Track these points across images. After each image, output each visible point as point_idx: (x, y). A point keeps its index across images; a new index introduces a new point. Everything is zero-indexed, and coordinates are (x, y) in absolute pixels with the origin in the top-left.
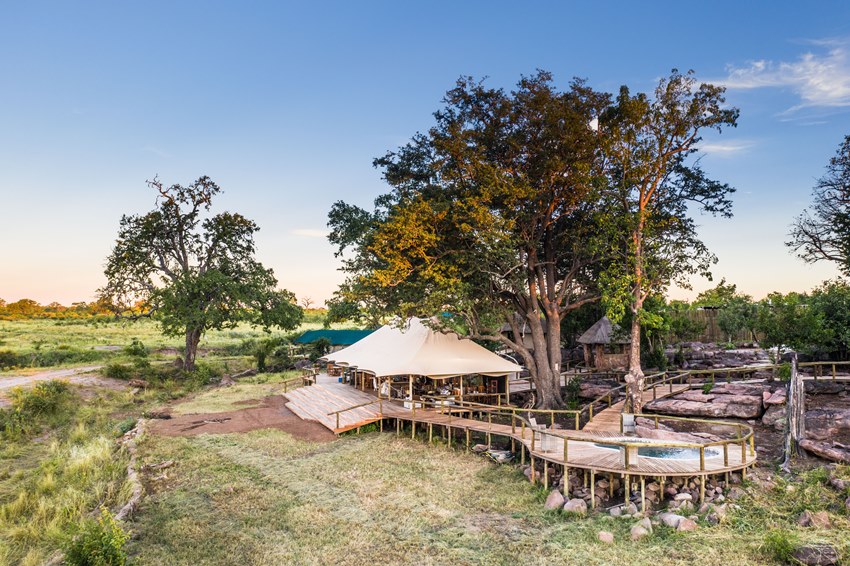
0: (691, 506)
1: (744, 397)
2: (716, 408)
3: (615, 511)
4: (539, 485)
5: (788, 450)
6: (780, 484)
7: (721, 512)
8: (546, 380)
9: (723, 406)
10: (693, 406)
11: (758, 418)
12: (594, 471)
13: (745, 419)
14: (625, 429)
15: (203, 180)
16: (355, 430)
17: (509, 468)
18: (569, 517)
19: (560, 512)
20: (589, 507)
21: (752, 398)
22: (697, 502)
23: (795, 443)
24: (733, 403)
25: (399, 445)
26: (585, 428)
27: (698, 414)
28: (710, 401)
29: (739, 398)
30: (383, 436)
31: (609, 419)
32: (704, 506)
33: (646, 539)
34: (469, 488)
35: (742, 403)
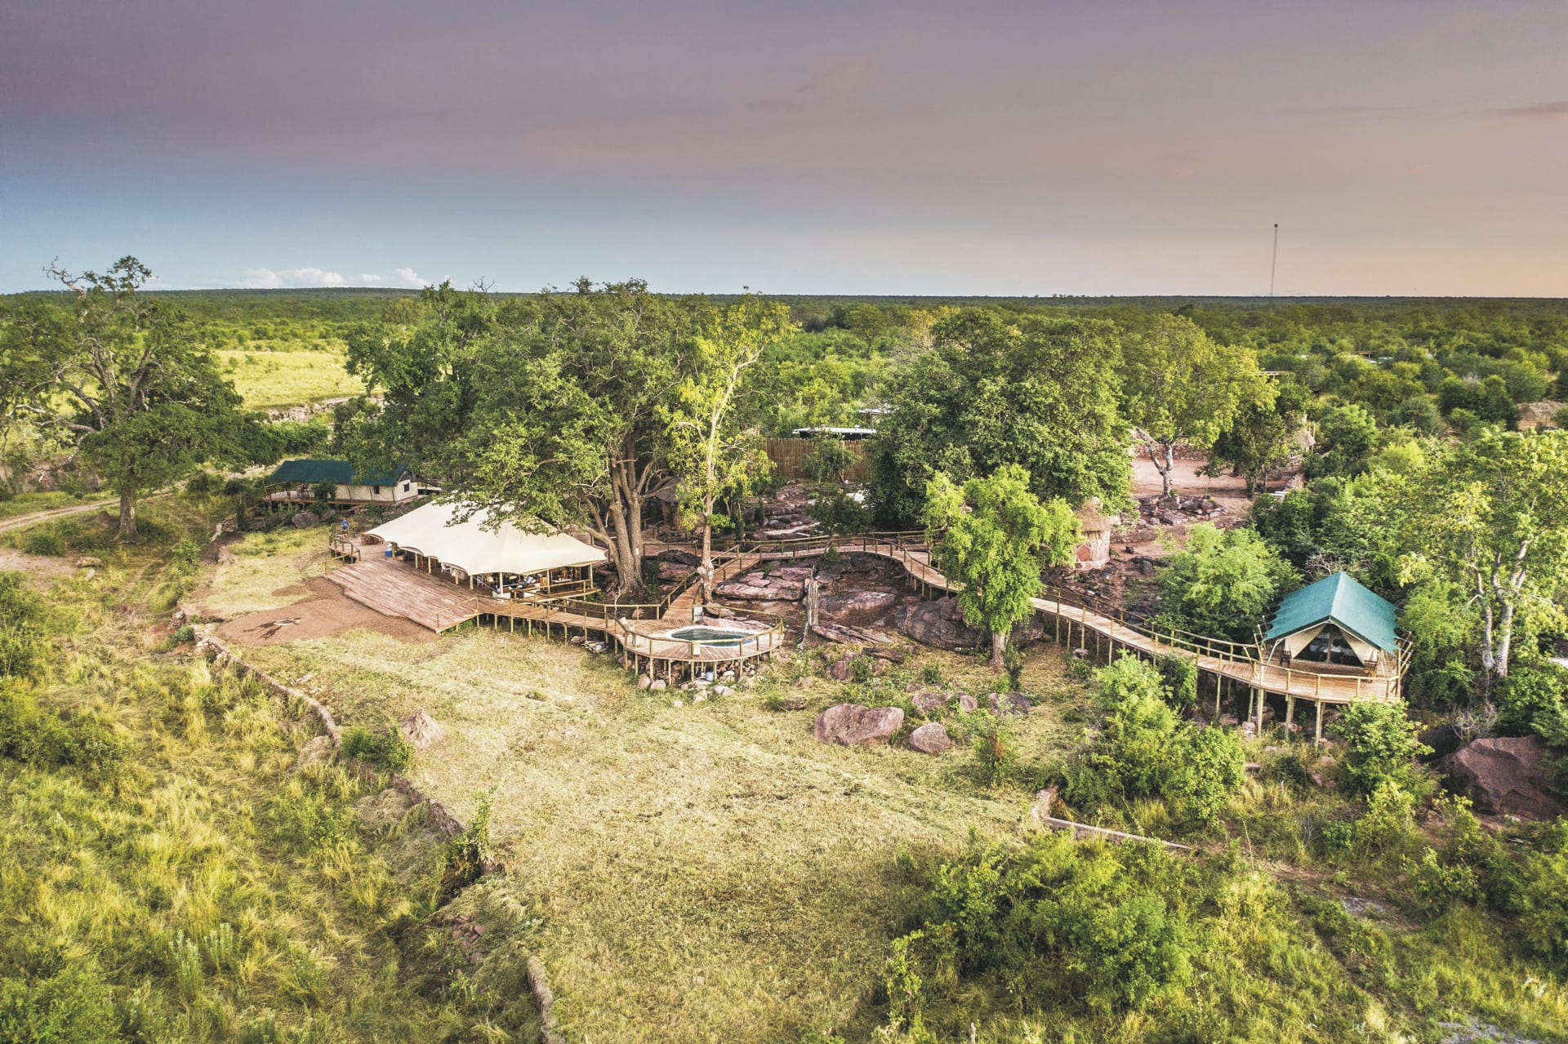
0: (733, 679)
1: (791, 583)
2: (769, 592)
3: (685, 686)
4: (631, 670)
5: (805, 634)
6: (793, 659)
7: (751, 682)
8: (627, 564)
9: (775, 590)
10: (752, 591)
11: (800, 600)
12: (671, 661)
13: (792, 601)
14: (696, 619)
15: (126, 262)
16: (455, 628)
17: (605, 657)
18: (656, 692)
19: (648, 690)
20: (667, 684)
21: (797, 584)
22: (737, 676)
23: (810, 627)
24: (782, 588)
26: (664, 617)
27: (756, 598)
28: (766, 586)
29: (787, 584)
31: (683, 607)
32: (741, 678)
33: (703, 703)
34: (580, 677)
35: (789, 589)
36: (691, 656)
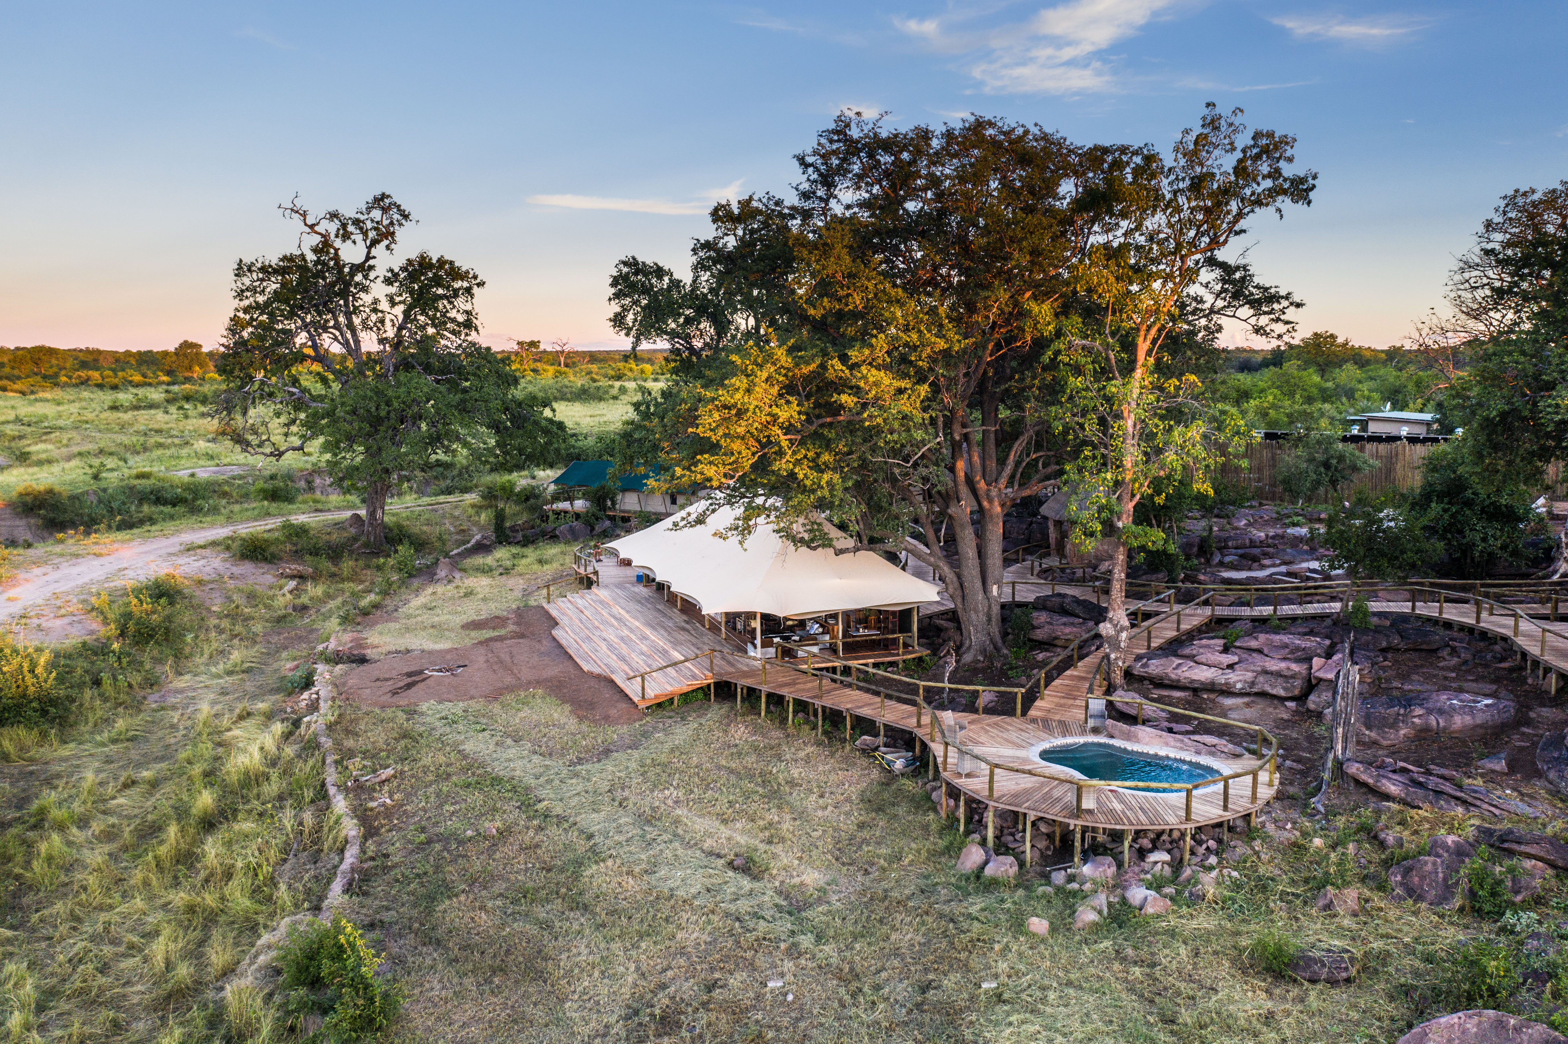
0: (1167, 870)
1: (1283, 665)
2: (1238, 679)
3: (1059, 877)
4: (953, 820)
5: (1326, 776)
6: (1305, 834)
7: (1208, 883)
8: (976, 611)
9: (1249, 676)
10: (1203, 674)
11: (1301, 699)
12: (1032, 816)
13: (1282, 699)
14: (1091, 723)
15: (380, 201)
16: (671, 701)
17: (909, 785)
18: (992, 885)
19: (978, 877)
20: (1022, 864)
21: (1295, 667)
22: (1177, 865)
23: (1339, 765)
24: (1265, 672)
25: (740, 733)
26: (1032, 713)
27: (1212, 688)
28: (1231, 666)
29: (1275, 665)
30: (716, 711)
31: (1070, 695)
32: (1187, 872)
33: (1095, 928)
34: (848, 825)
35: (1278, 674)
36: (1078, 811)
